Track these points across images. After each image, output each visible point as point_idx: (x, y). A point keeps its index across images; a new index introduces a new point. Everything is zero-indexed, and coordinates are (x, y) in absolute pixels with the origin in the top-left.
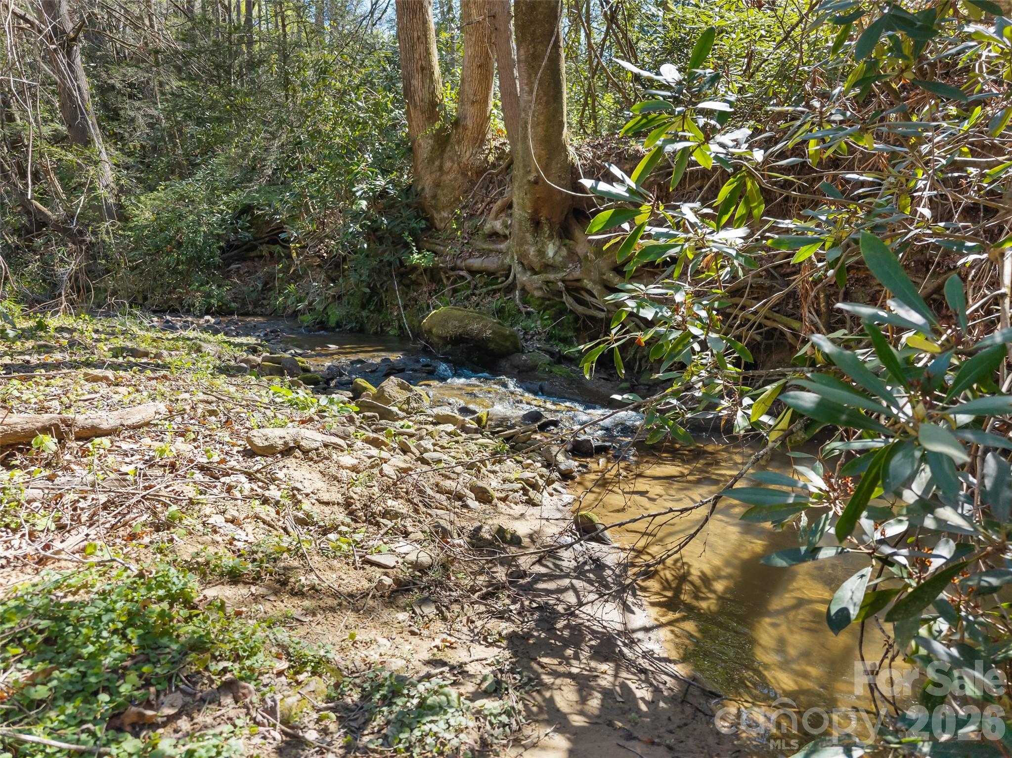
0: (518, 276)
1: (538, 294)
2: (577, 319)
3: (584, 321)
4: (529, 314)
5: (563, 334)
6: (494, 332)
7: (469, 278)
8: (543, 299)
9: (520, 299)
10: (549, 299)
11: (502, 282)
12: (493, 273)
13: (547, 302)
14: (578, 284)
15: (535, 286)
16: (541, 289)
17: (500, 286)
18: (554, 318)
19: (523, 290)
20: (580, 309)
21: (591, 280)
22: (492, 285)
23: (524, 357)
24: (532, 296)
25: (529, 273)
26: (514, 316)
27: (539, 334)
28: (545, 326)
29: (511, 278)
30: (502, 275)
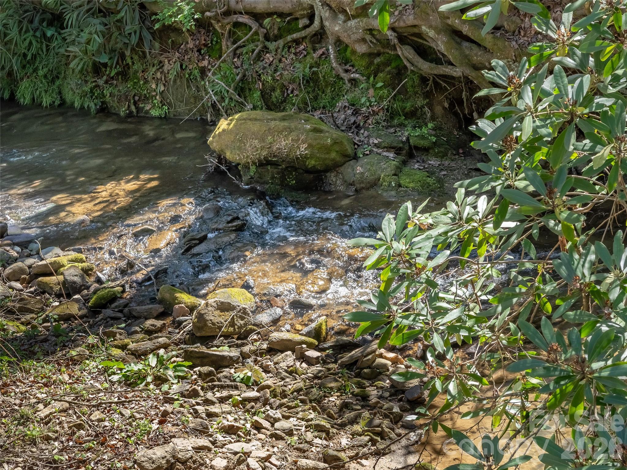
0: (327, 24)
1: (361, 49)
2: (424, 80)
3: (435, 82)
4: (354, 82)
5: (408, 105)
6: (310, 146)
7: (255, 26)
8: (371, 55)
9: (336, 58)
10: (379, 54)
11: (306, 27)
12: (290, 14)
13: (377, 60)
14: (416, 30)
15: (354, 37)
16: (364, 40)
17: (303, 33)
18: (391, 85)
19: (338, 42)
20: (425, 67)
21: (430, 27)
22: (290, 32)
23: (359, 169)
24: (354, 52)
25: (341, 17)
26: (333, 85)
27: (375, 113)
28: (381, 98)
29: (317, 23)
30: (303, 16)
